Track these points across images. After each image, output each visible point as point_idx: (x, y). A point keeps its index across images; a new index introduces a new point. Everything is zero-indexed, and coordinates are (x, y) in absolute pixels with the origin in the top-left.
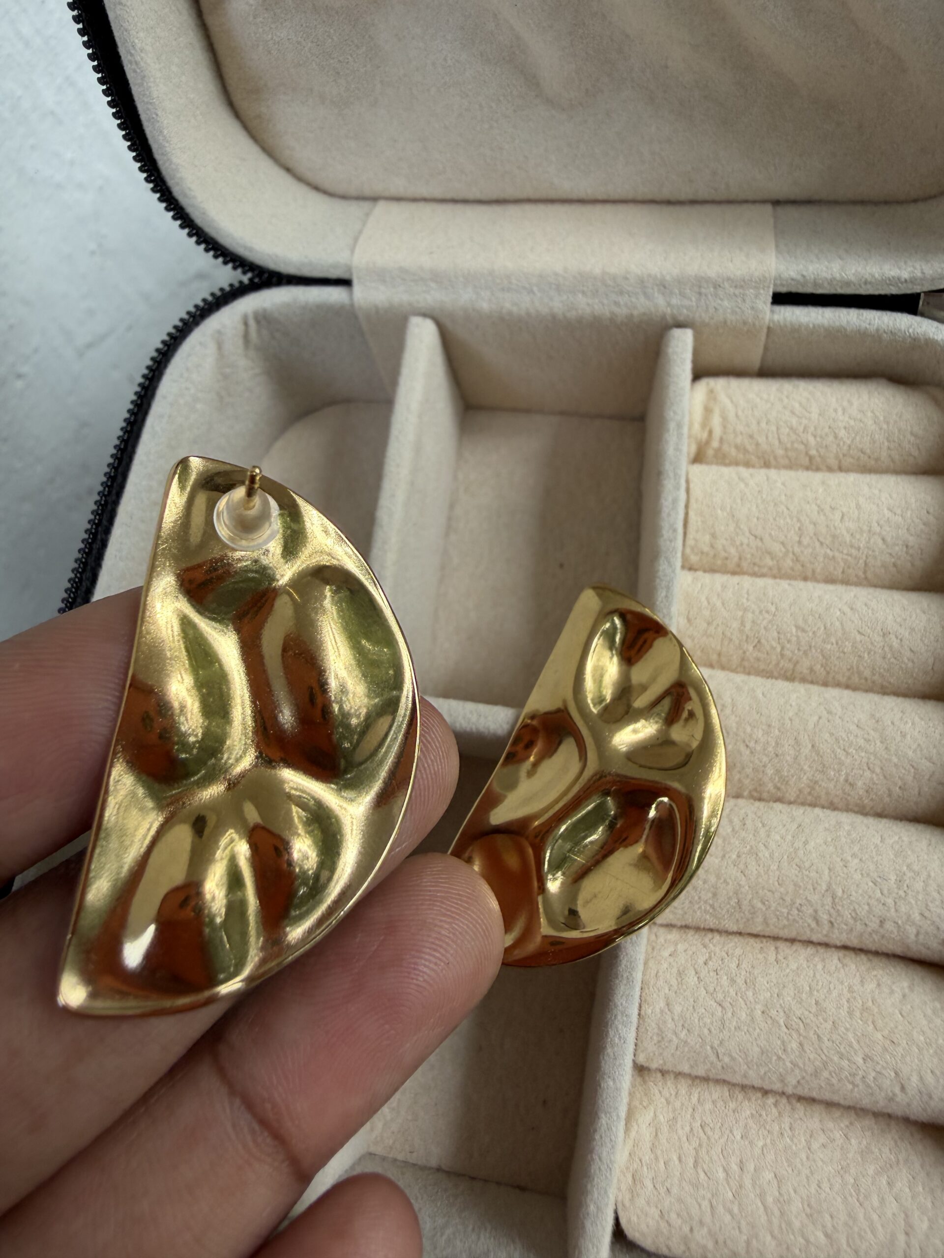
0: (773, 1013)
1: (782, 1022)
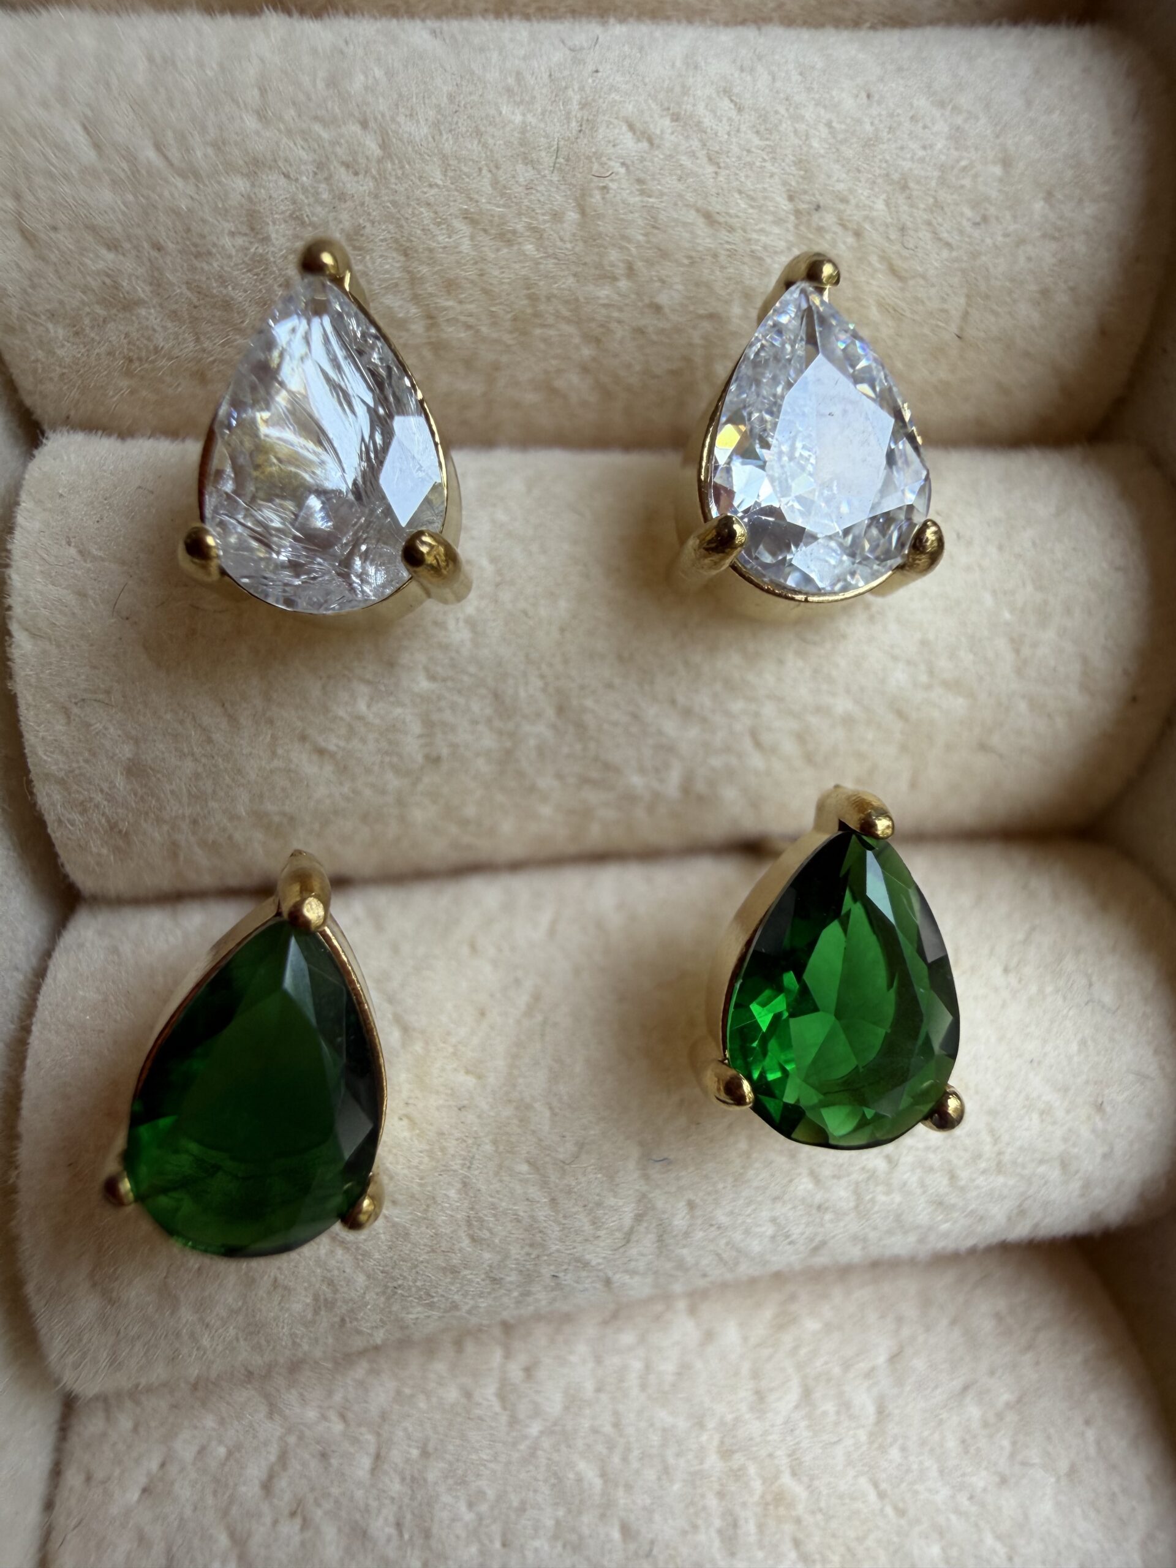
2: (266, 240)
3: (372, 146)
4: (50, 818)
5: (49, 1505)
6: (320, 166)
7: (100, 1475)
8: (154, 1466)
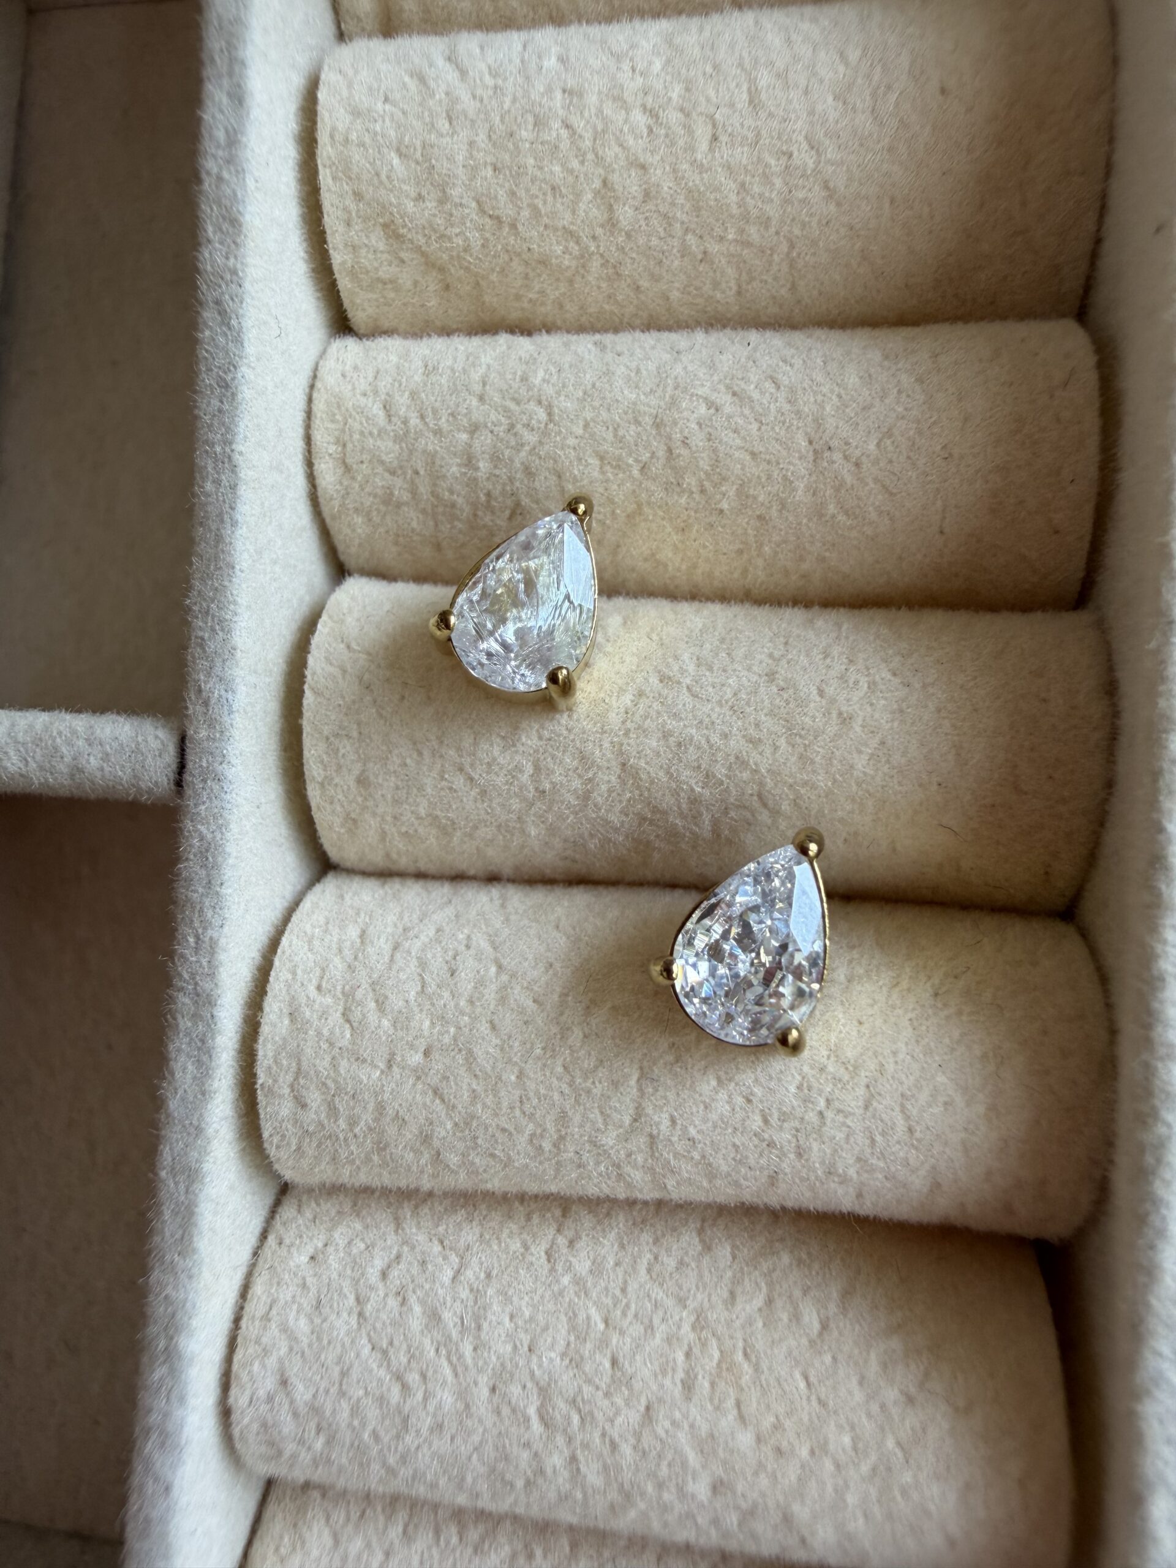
0: (515, 1390)
1: (532, 1411)
2: (477, 469)
3: (542, 414)
4: (313, 804)
5: (255, 1254)
6: (512, 426)
7: (287, 1241)
8: (320, 1245)
